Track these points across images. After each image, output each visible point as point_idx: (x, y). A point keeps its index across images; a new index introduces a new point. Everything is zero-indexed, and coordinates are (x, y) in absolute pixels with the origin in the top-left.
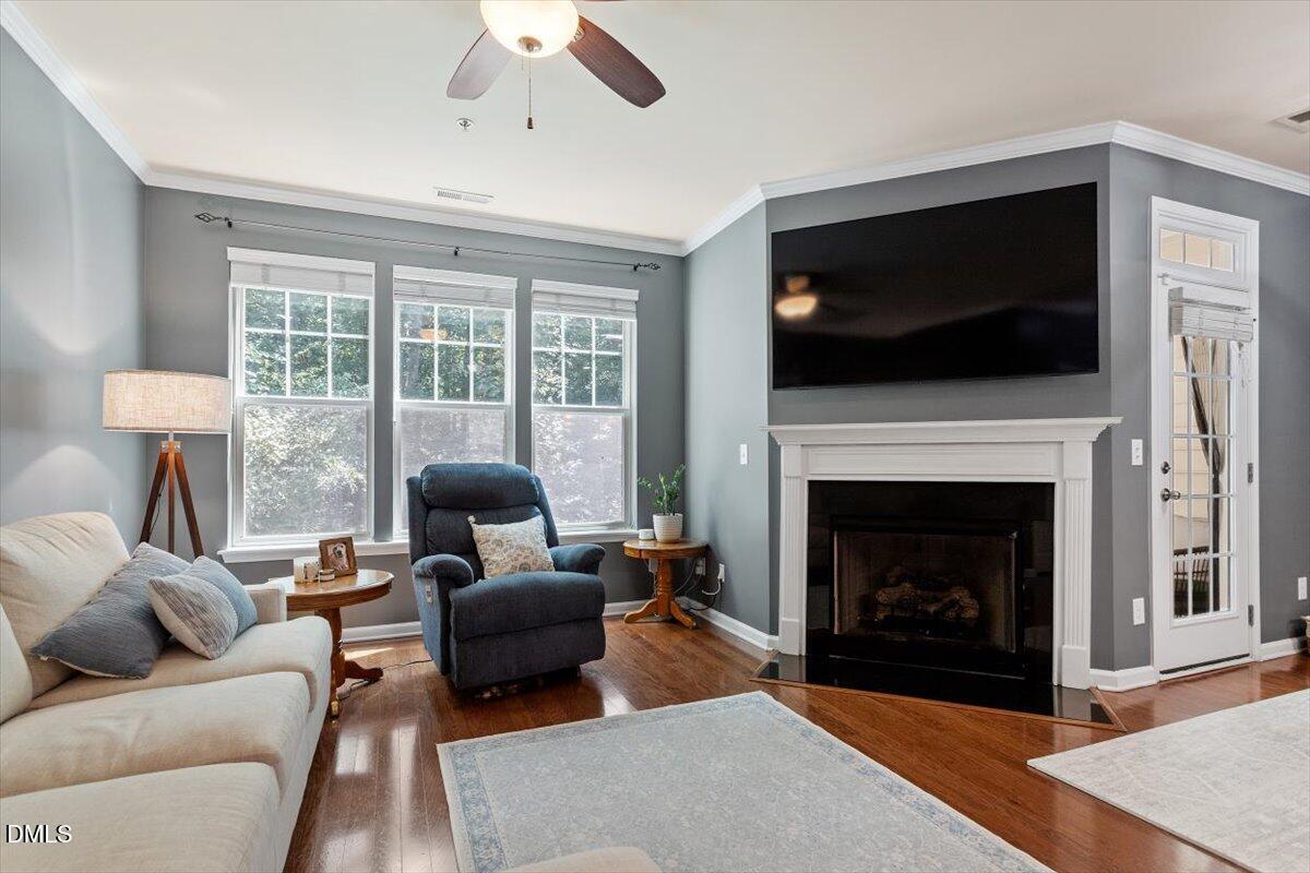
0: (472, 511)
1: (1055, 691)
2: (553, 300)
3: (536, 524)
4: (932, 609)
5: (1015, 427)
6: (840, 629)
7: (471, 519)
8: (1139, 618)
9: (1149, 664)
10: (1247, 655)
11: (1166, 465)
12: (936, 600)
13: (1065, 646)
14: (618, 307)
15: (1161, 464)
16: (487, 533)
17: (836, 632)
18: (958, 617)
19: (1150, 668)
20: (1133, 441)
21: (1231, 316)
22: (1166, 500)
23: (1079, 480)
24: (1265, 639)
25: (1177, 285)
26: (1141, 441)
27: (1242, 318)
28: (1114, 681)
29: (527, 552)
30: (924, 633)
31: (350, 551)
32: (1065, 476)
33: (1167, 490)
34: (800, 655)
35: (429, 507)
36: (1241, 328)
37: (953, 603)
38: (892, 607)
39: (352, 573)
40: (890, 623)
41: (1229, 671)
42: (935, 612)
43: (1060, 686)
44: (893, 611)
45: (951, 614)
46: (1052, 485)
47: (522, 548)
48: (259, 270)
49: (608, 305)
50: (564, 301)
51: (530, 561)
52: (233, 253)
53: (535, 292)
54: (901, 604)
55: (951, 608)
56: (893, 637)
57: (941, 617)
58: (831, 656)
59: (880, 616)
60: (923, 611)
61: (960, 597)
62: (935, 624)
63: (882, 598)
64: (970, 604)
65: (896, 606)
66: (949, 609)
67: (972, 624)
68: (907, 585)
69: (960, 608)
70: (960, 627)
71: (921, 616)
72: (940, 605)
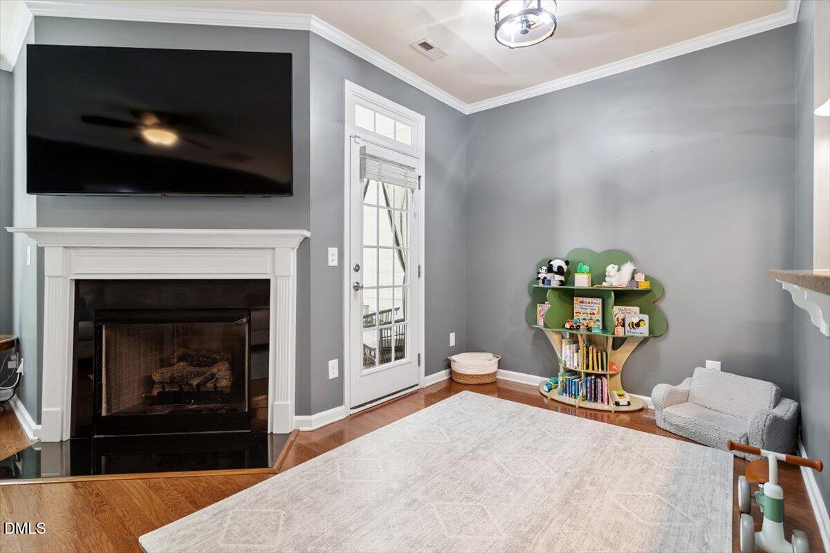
1: (269, 437)
4: (195, 382)
5: (238, 235)
6: (108, 410)
8: (333, 373)
9: (342, 404)
10: (417, 385)
11: (358, 266)
12: (198, 375)
13: (275, 403)
15: (353, 265)
17: (104, 413)
18: (215, 385)
19: (342, 407)
20: (329, 248)
21: (402, 171)
22: (357, 290)
23: (285, 277)
24: (427, 373)
25: (364, 144)
26: (336, 249)
27: (410, 173)
28: (310, 423)
30: (190, 402)
32: (276, 274)
33: (358, 283)
34: (62, 441)
36: (409, 179)
37: (213, 376)
38: (162, 383)
40: (163, 398)
41: (400, 399)
42: (198, 385)
43: (272, 433)
44: (163, 387)
45: (210, 385)
46: (268, 281)
54: (172, 381)
55: (210, 380)
56: (161, 410)
57: (203, 389)
58: (95, 436)
59: (155, 393)
60: (188, 384)
61: (218, 370)
62: (198, 394)
63: (156, 378)
64: (222, 376)
65: (167, 383)
66: (208, 381)
67: (228, 390)
68: (182, 364)
69: (217, 379)
70: (217, 394)
71: (186, 389)
72: (202, 378)
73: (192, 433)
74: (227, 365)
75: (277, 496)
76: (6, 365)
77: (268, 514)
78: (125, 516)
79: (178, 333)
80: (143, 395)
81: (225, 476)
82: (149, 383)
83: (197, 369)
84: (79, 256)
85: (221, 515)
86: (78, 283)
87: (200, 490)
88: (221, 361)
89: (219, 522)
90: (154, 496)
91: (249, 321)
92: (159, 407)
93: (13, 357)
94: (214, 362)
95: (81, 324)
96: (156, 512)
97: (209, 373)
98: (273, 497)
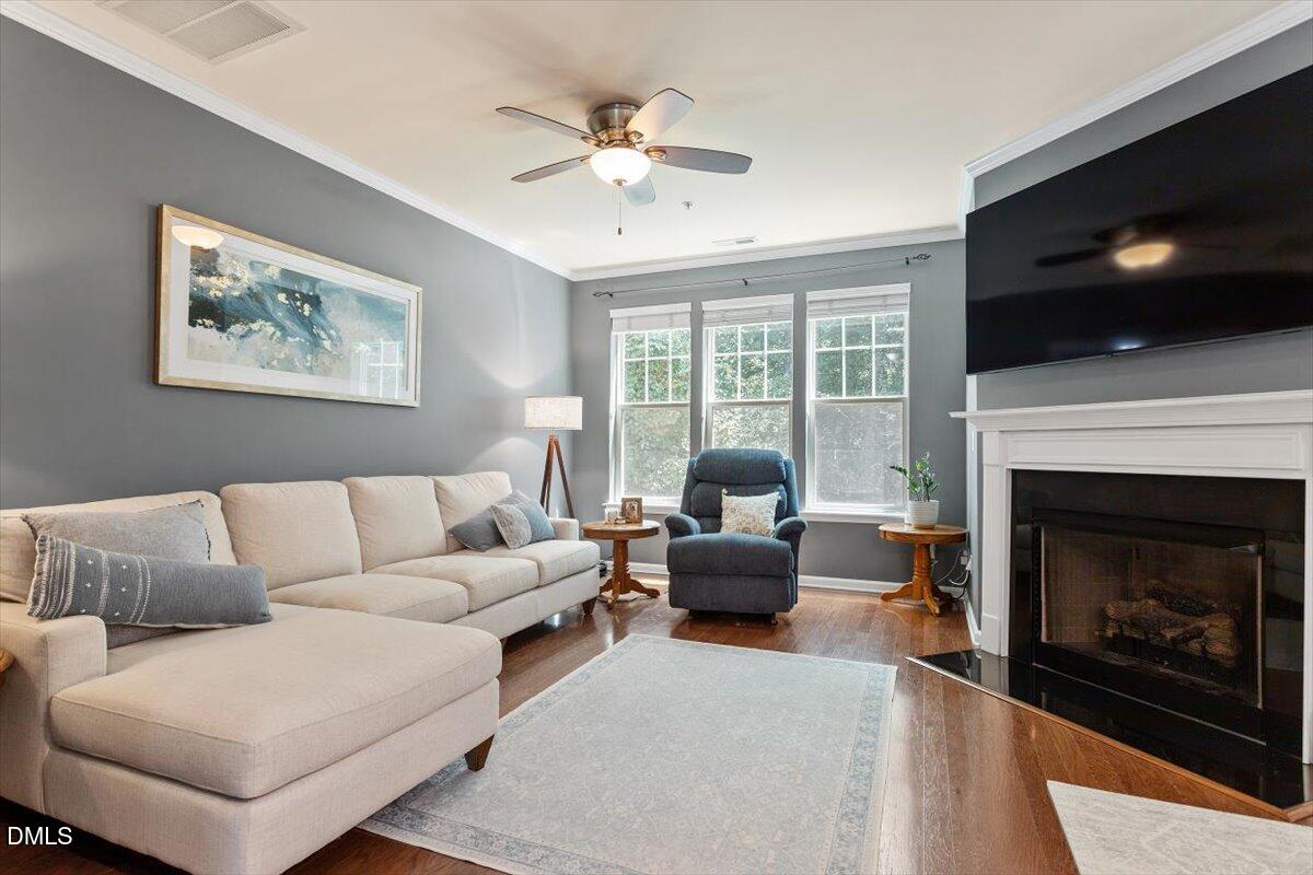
0: (727, 485)
2: (826, 306)
3: (773, 498)
4: (1169, 635)
6: (1049, 637)
7: (724, 491)
12: (1173, 625)
14: (888, 303)
16: (730, 502)
17: (1043, 639)
18: (1203, 647)
29: (751, 520)
30: (1161, 663)
31: (640, 508)
34: (1000, 656)
35: (699, 481)
38: (1120, 623)
39: (639, 522)
40: (1115, 644)
42: (1173, 639)
45: (1195, 646)
46: (1301, 483)
47: (747, 516)
48: (626, 321)
49: (879, 302)
50: (836, 305)
51: (751, 526)
52: (613, 313)
53: (811, 302)
54: (1134, 624)
55: (1197, 637)
56: (1116, 659)
57: (1182, 647)
58: (1034, 664)
59: (1110, 633)
60: (1158, 634)
61: (1211, 626)
62: (1173, 653)
63: (1111, 612)
64: (1218, 637)
65: (1125, 623)
66: (1192, 638)
67: (1229, 664)
68: (1151, 602)
69: (1207, 638)
70: (1207, 663)
71: (1155, 641)
72: (1181, 631)
73: (1158, 707)
74: (1227, 622)
75: (1271, 848)
76: (959, 560)
77: (1239, 857)
78: (1040, 754)
79: (1137, 553)
80: (1097, 633)
81: (1189, 780)
82: (1103, 618)
83: (1177, 615)
84: (1016, 441)
85: (1159, 816)
86: (1015, 473)
87: (1144, 777)
88: (1218, 611)
89: (1153, 821)
90: (1080, 754)
91: (1261, 551)
92: (1116, 655)
93: (965, 553)
94: (1207, 611)
95: (1019, 527)
96: (1076, 768)
97: (1192, 626)
98: (1259, 845)
